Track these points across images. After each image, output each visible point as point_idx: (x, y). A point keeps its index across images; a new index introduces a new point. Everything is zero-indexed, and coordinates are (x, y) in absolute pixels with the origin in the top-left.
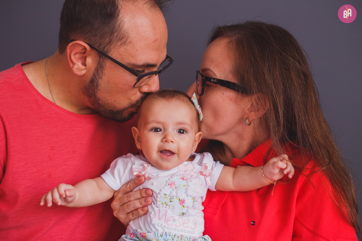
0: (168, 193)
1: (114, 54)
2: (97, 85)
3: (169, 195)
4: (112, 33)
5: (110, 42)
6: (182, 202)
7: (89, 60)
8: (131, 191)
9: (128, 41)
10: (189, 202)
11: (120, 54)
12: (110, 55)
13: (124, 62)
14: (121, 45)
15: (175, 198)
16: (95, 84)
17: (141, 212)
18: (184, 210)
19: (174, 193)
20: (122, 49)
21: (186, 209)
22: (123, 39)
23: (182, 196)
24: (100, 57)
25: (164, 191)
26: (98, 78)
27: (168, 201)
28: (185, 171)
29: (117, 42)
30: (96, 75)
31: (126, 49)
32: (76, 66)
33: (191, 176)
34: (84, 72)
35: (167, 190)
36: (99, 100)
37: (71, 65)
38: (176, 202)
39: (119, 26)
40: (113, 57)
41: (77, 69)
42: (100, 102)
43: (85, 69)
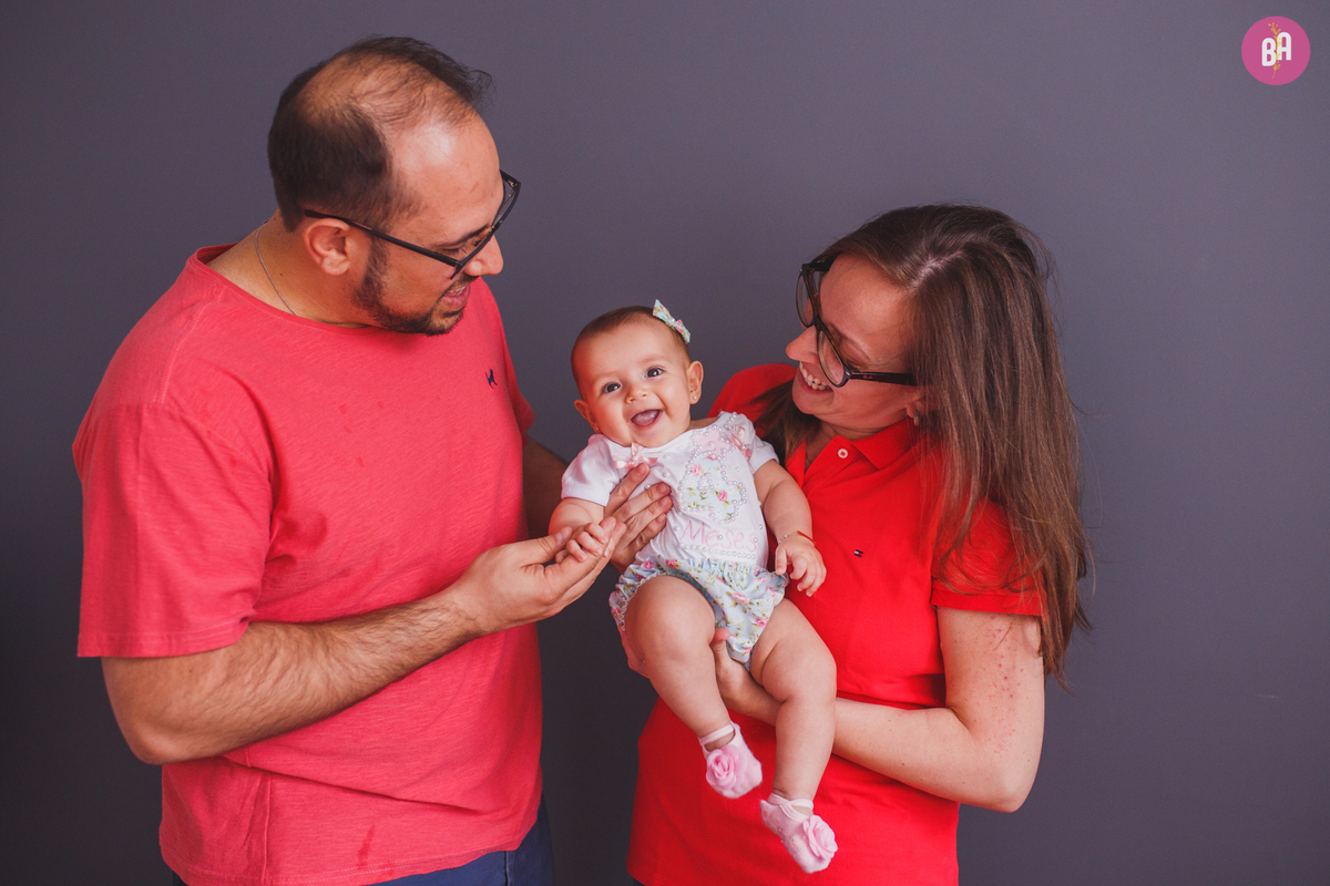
0: (694, 486)
1: (400, 232)
2: (380, 287)
3: (698, 488)
4: (387, 199)
5: (386, 215)
6: (722, 496)
7: (350, 245)
8: (626, 501)
9: (421, 208)
10: (732, 494)
11: (412, 232)
12: (391, 235)
13: (425, 245)
14: (409, 216)
15: (709, 491)
16: (376, 285)
17: (655, 527)
18: (730, 508)
19: (705, 483)
20: (413, 223)
21: (732, 505)
22: (410, 206)
23: (720, 487)
24: (373, 240)
25: (687, 484)
26: (378, 274)
27: (697, 499)
28: (709, 443)
29: (400, 212)
30: (374, 269)
31: (421, 221)
32: (327, 261)
33: (722, 450)
34: (344, 267)
35: (691, 481)
36: (388, 309)
37: (318, 259)
38: (712, 499)
39: (398, 185)
40: (398, 238)
41: (331, 264)
42: (391, 312)
43: (347, 260)
